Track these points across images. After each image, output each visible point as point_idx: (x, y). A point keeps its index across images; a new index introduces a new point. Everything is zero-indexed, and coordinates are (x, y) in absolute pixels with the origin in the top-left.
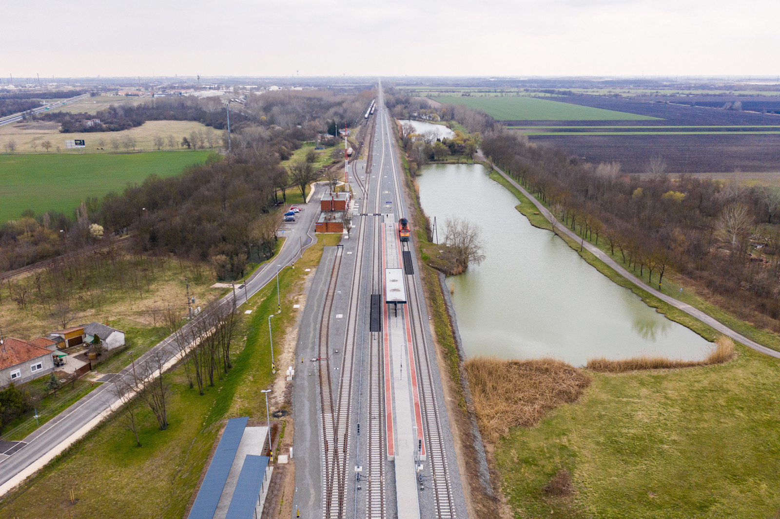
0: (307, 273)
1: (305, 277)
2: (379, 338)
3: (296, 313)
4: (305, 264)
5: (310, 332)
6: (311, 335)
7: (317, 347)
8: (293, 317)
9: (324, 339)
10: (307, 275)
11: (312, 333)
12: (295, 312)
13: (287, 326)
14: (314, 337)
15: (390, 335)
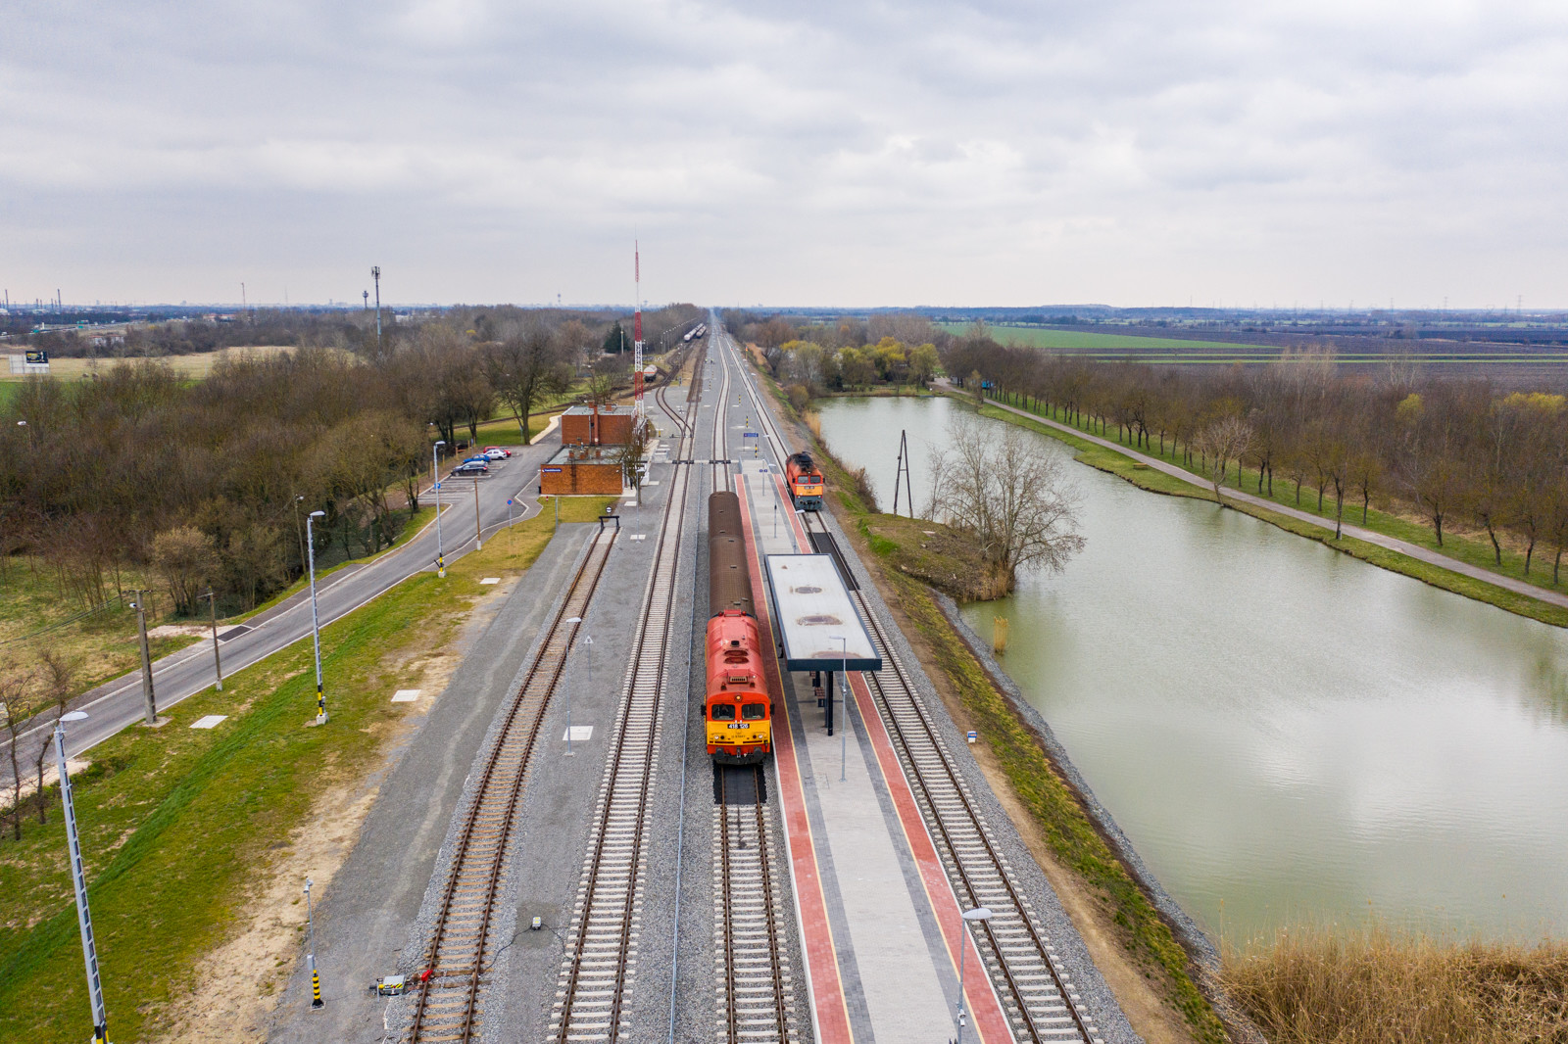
0: (484, 591)
1: (477, 600)
2: (762, 837)
3: (393, 722)
4: (487, 567)
5: (423, 812)
6: (427, 824)
7: (434, 897)
8: (375, 741)
9: (483, 847)
10: (482, 594)
11: (436, 812)
12: (392, 717)
13: (329, 783)
14: (436, 841)
15: (819, 823)
